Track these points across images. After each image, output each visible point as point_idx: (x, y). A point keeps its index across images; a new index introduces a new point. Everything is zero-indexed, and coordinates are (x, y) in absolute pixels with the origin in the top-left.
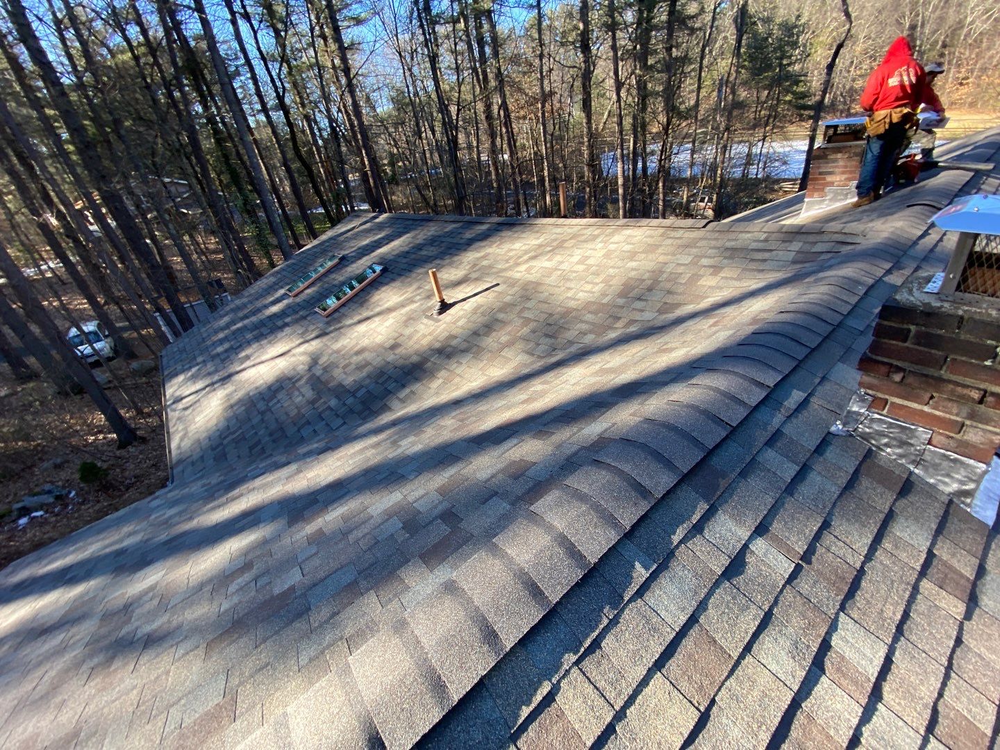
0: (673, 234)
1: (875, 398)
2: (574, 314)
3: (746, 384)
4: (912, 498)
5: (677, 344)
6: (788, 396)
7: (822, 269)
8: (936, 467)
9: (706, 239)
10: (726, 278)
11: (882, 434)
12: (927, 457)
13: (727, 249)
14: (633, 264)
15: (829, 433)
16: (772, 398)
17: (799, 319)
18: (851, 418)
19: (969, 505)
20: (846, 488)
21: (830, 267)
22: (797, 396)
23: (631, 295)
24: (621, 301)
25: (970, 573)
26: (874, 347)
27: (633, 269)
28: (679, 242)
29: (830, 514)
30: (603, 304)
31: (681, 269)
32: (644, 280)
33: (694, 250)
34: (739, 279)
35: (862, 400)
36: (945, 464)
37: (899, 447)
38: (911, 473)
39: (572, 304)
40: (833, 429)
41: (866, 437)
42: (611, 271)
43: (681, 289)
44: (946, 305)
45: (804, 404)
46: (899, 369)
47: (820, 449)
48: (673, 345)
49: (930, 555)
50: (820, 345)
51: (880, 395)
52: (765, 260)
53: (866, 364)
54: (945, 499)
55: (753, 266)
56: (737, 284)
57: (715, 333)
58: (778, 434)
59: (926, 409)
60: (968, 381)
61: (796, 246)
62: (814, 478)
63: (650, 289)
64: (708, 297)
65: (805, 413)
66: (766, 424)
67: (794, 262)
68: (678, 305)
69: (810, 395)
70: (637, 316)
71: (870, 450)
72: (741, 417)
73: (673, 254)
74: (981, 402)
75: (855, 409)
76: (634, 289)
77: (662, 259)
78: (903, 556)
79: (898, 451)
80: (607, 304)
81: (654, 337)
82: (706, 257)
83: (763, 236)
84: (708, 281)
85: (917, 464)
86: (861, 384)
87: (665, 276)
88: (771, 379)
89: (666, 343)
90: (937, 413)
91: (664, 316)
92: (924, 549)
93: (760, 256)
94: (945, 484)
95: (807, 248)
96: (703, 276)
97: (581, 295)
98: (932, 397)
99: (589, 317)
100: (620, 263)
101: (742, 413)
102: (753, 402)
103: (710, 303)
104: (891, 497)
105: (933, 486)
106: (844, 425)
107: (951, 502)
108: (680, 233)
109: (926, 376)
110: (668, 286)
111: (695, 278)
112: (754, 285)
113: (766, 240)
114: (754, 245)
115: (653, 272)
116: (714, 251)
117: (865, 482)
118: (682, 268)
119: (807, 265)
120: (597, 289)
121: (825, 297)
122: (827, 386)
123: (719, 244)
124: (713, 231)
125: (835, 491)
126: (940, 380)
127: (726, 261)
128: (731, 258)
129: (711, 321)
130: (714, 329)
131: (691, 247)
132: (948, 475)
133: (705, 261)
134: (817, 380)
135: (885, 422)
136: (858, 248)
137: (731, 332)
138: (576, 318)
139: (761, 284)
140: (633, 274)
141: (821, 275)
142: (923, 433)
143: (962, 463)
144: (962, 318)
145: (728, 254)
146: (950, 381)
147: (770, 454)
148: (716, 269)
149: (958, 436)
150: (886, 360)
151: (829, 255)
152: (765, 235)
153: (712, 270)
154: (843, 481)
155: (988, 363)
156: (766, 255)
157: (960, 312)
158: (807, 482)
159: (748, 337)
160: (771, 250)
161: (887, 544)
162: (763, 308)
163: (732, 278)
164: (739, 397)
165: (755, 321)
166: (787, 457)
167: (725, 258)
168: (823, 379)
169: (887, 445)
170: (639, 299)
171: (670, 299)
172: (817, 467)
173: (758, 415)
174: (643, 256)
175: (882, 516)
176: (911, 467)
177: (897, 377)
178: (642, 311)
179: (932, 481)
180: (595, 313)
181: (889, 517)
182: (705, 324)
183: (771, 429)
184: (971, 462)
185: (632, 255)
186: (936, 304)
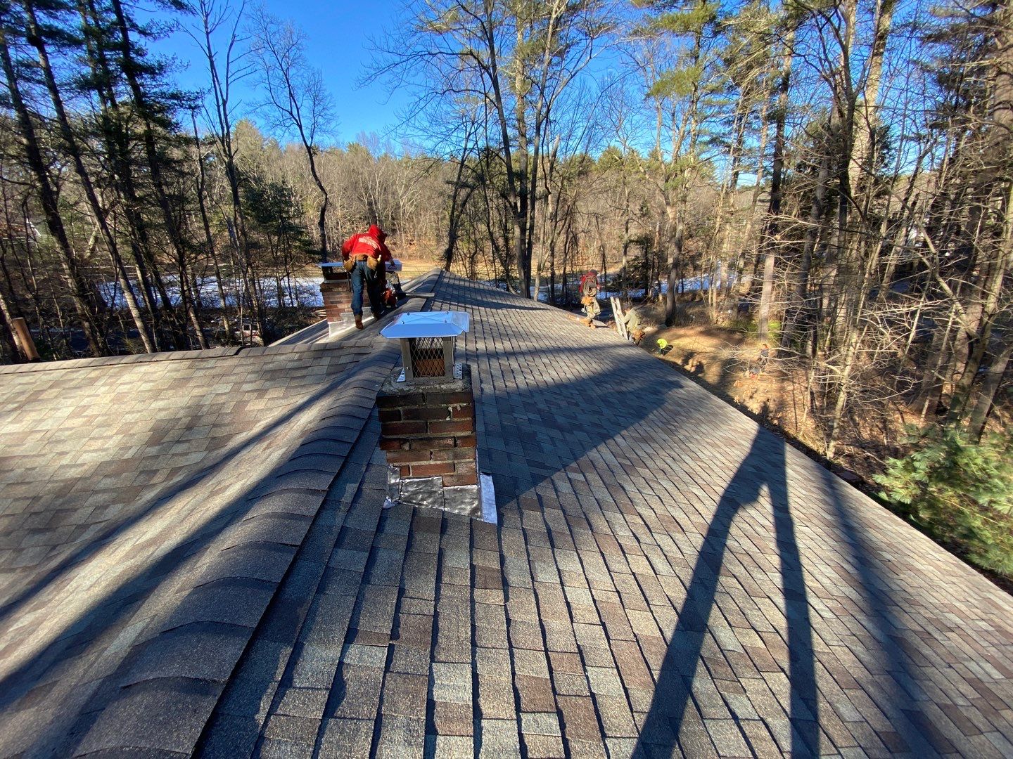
0: (203, 364)
1: (401, 468)
2: (79, 486)
3: (303, 496)
4: (450, 531)
5: (232, 480)
6: (343, 491)
7: (349, 376)
8: (454, 500)
9: (242, 365)
10: (273, 399)
11: (416, 493)
12: (447, 496)
13: (266, 372)
14: (160, 404)
15: (383, 509)
16: (329, 500)
17: (338, 422)
18: (393, 490)
19: (481, 517)
20: (407, 550)
21: (354, 374)
22: (351, 488)
23: (166, 439)
24: (153, 450)
25: (497, 566)
26: (386, 430)
27: (160, 410)
28: (213, 372)
29: (402, 580)
30: (127, 461)
31: (222, 399)
32: (180, 419)
33: (233, 378)
34: (285, 397)
35: (395, 472)
36: (457, 495)
37: (430, 497)
38: (444, 512)
39: (73, 473)
40: (386, 504)
41: (408, 500)
42: (129, 417)
43: (228, 420)
44: (412, 388)
45: (358, 494)
46: (405, 441)
47: (380, 528)
48: (227, 483)
49: (472, 567)
50: (359, 438)
51: (403, 464)
52: (304, 377)
53: (385, 444)
54: (467, 520)
55: (294, 383)
56: (284, 402)
57: (269, 455)
58: (344, 530)
59: (432, 462)
60: (444, 434)
61: (326, 361)
62: (382, 555)
63: (189, 428)
64: (259, 421)
65: (361, 501)
66: (330, 528)
67: (329, 374)
68: (230, 437)
69: (361, 483)
70: (182, 462)
71: (415, 508)
72: (304, 532)
73: (209, 385)
74: (455, 445)
75: (393, 481)
76: (167, 432)
77: (196, 392)
78: (457, 581)
79: (430, 500)
80: (133, 459)
81: (204, 481)
82: (247, 382)
83: (297, 357)
84: (255, 405)
85: (444, 504)
86: (389, 461)
87: (205, 409)
88: (324, 483)
89: (219, 483)
90: (439, 462)
91: (214, 453)
92: (468, 565)
93: (299, 373)
94: (464, 509)
95: (335, 361)
96: (248, 401)
97: (86, 457)
98: (431, 453)
99: (107, 483)
100: (140, 406)
101: (304, 527)
102: (313, 511)
103: (263, 426)
104: (437, 537)
105: (458, 515)
106: (392, 497)
107: (471, 519)
108: (211, 363)
109: (421, 439)
110: (211, 419)
111: (241, 404)
112: (301, 400)
113: (300, 359)
114: (290, 365)
115: (189, 407)
116: (253, 376)
117: (418, 537)
118: (224, 397)
119: (339, 375)
120: (110, 444)
121: (354, 399)
122: (373, 470)
123: (257, 368)
124: (247, 357)
125: (399, 556)
126: (429, 439)
127: (268, 383)
128: (272, 379)
129: (265, 444)
130: (268, 451)
131: (228, 375)
132: (463, 503)
133: (247, 387)
134: (364, 469)
135: (414, 483)
136: (370, 356)
137: (284, 450)
138: (84, 490)
139: (306, 399)
140: (162, 415)
141: (347, 381)
142: (437, 480)
143: (465, 490)
144: (423, 394)
145: (268, 376)
146: (435, 438)
147: (342, 554)
148: (261, 393)
149: (455, 473)
150: (395, 437)
151: (353, 364)
152: (298, 355)
153: (256, 394)
154: (403, 547)
155: (448, 419)
156: (304, 372)
157: (421, 391)
158: (378, 562)
159: (297, 450)
160: (307, 367)
161: (446, 579)
162: (307, 419)
163: (279, 398)
164: (298, 512)
165: (303, 433)
166: (356, 548)
167: (267, 380)
168: (369, 465)
169: (423, 499)
170: (178, 442)
171: (220, 433)
172: (382, 544)
173: (321, 522)
174: (171, 392)
175: (436, 558)
176: (442, 508)
177: (406, 447)
178: (186, 454)
179: (457, 511)
180: (116, 474)
181: (441, 555)
182: (258, 449)
183: (336, 530)
184: (469, 487)
185: (156, 394)
186: (406, 389)
